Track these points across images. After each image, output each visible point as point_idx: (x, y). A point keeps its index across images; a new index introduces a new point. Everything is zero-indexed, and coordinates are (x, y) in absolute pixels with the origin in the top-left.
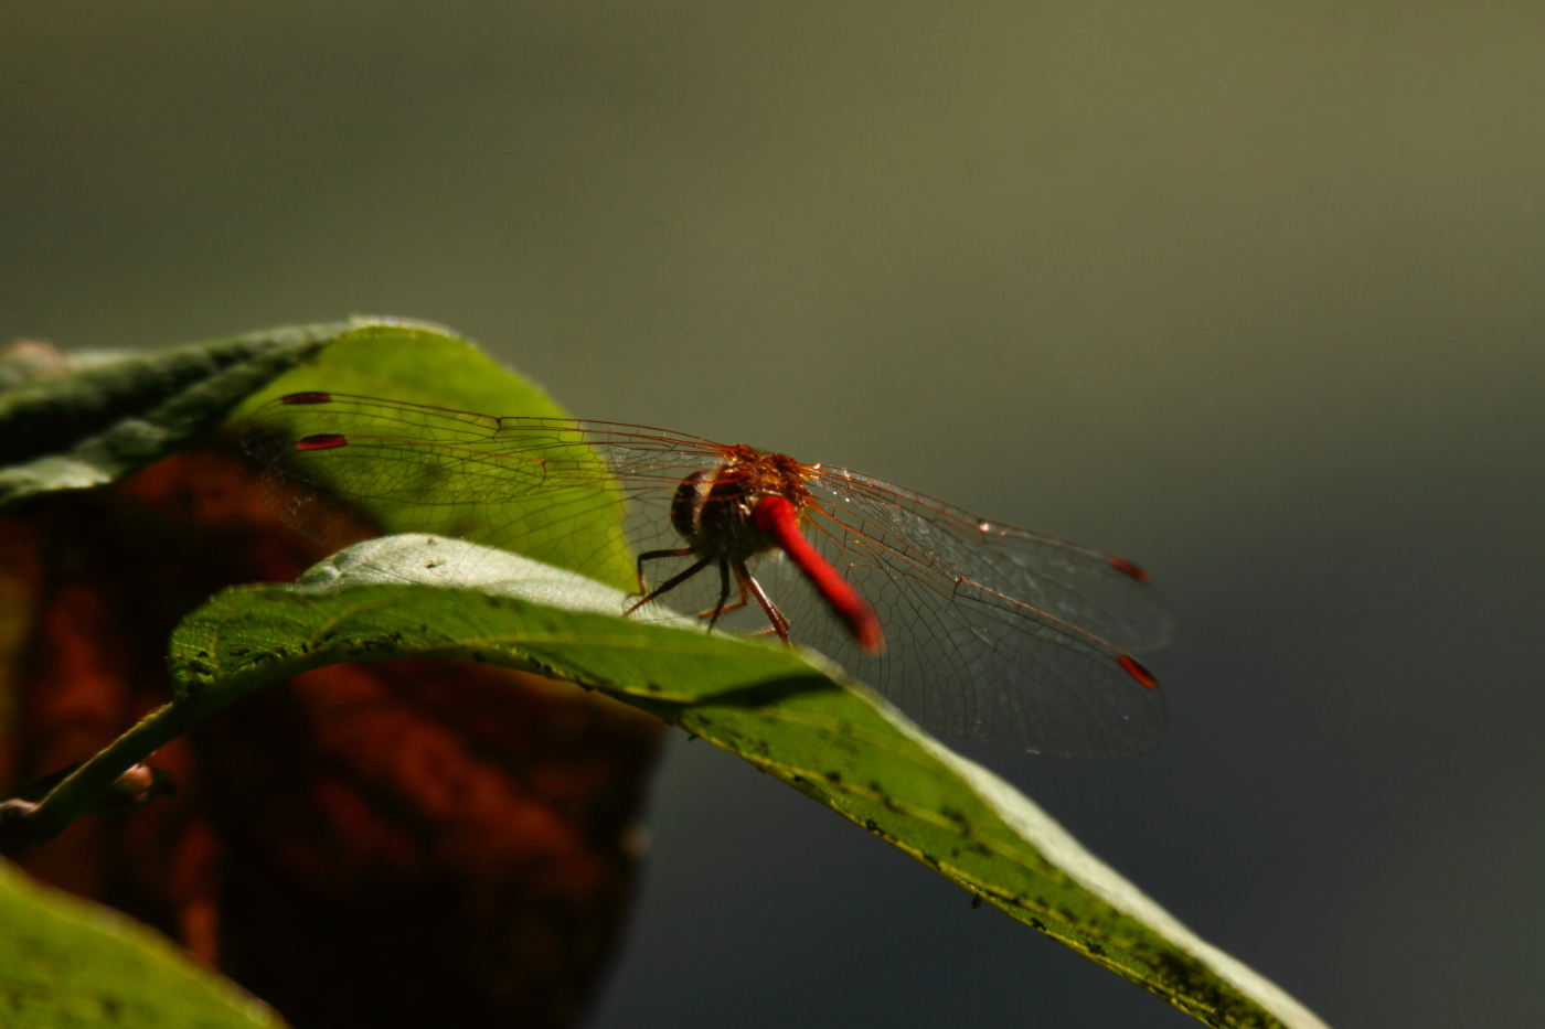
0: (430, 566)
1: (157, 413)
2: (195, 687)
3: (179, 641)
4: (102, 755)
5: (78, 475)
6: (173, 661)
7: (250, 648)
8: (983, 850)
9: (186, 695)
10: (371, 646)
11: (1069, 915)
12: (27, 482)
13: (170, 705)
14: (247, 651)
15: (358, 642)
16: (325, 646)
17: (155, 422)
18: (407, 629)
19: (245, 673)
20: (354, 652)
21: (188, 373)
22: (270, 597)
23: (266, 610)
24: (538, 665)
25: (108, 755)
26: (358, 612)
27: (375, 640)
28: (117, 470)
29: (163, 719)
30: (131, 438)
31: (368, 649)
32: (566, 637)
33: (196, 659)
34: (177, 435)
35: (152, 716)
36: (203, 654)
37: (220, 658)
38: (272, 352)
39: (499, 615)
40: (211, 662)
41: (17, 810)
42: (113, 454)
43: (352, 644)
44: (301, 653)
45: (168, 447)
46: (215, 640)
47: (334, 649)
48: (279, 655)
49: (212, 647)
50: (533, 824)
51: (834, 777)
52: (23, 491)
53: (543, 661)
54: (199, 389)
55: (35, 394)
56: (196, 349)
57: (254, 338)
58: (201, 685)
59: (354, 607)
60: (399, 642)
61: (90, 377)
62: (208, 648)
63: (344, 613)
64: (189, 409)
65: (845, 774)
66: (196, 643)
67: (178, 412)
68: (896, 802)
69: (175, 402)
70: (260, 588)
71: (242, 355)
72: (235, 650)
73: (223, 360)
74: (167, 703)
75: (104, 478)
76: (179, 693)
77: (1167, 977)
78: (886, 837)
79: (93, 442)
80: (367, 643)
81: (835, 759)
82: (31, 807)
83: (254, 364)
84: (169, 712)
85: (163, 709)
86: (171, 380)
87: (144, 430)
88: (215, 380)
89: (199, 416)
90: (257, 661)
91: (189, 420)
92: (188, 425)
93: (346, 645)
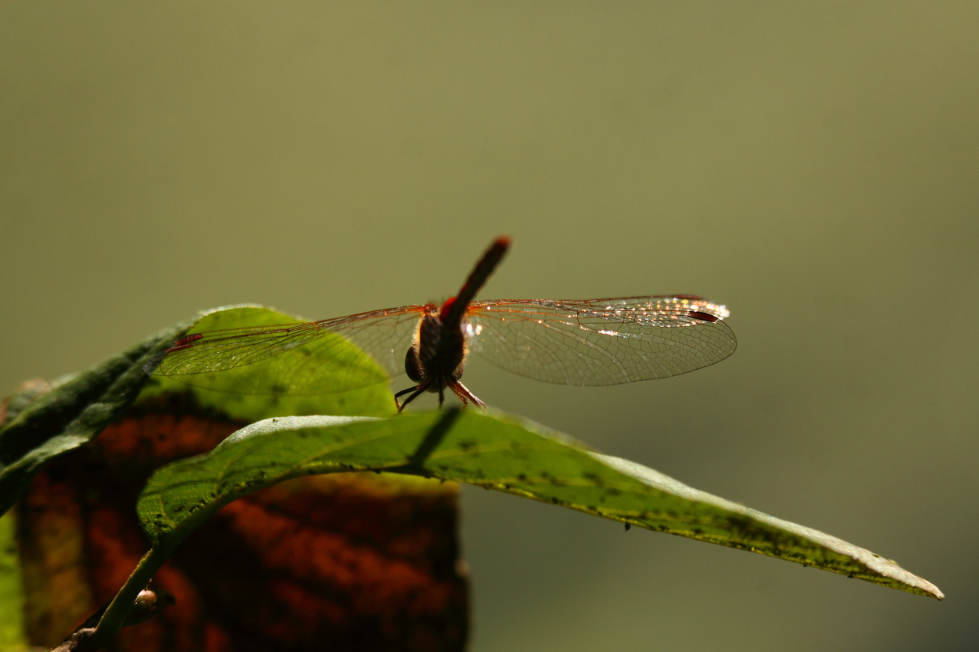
1: (105, 396)
2: (162, 536)
3: (143, 512)
4: (123, 590)
5: (70, 442)
6: (145, 525)
7: (184, 505)
8: (615, 492)
9: (158, 542)
10: (251, 484)
11: (673, 514)
12: (43, 454)
13: (151, 550)
14: (183, 507)
15: (243, 484)
16: (225, 491)
17: (104, 402)
18: (266, 467)
19: (187, 520)
20: (243, 490)
21: (117, 370)
22: (181, 470)
23: (182, 477)
24: (345, 466)
25: (125, 588)
26: (232, 464)
27: (252, 480)
28: (91, 433)
29: (149, 559)
30: (95, 413)
31: (250, 486)
32: (348, 442)
33: (156, 520)
34: (119, 404)
35: (143, 560)
36: (159, 516)
37: (169, 515)
38: (159, 344)
39: (309, 442)
40: (166, 520)
41: (85, 633)
42: (87, 425)
43: (240, 486)
44: (213, 500)
45: (115, 411)
46: (162, 505)
47: (231, 492)
48: (201, 505)
49: (162, 510)
50: (401, 574)
51: (522, 477)
52: (41, 459)
53: (347, 463)
54: (125, 375)
55: (38, 406)
56: (118, 355)
57: (148, 339)
58: (164, 533)
59: (228, 461)
60: (265, 477)
61: (64, 389)
62: (160, 511)
63: (225, 467)
64: (122, 388)
65: (528, 473)
66: (153, 510)
67: (116, 392)
68: (559, 479)
69: (113, 387)
70: (173, 466)
71: (144, 350)
72: (176, 508)
73: (134, 356)
74: (149, 550)
75: (85, 440)
76: (154, 542)
77: (740, 533)
78: (566, 505)
79: (73, 423)
80: (248, 483)
81: (518, 467)
82: (92, 630)
83: (151, 354)
84: (152, 554)
85: (148, 554)
86: (108, 375)
87: (101, 408)
88: (132, 368)
89: (128, 390)
90: (191, 511)
91: (123, 395)
92: (123, 397)
93: (237, 488)
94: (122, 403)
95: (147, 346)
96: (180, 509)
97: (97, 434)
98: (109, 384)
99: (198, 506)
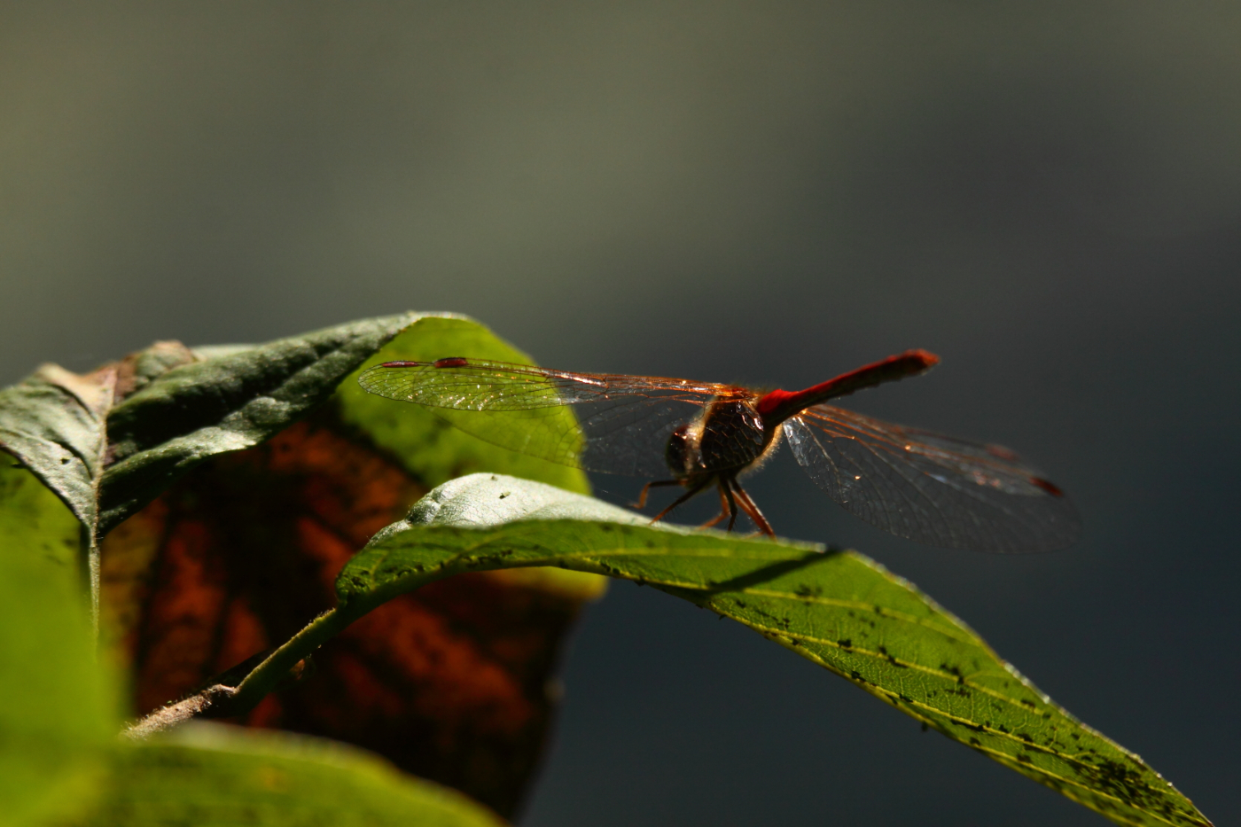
0: (502, 497)
1: (280, 391)
2: (351, 596)
3: (352, 564)
4: (284, 649)
5: (227, 440)
6: (340, 577)
7: (398, 567)
9: (346, 602)
10: (484, 560)
13: (334, 610)
14: (394, 569)
15: (473, 558)
17: (278, 398)
18: (513, 547)
19: (389, 585)
20: (471, 565)
21: (298, 361)
25: (287, 648)
27: (486, 555)
28: (259, 435)
29: (329, 620)
30: (264, 410)
31: (483, 563)
33: (358, 576)
34: (298, 407)
35: (320, 619)
36: (366, 573)
37: (375, 575)
39: (609, 536)
40: (369, 579)
41: (223, 692)
42: (254, 423)
43: (469, 560)
44: (434, 568)
45: (293, 415)
46: (376, 562)
47: (455, 564)
48: (415, 570)
49: (373, 567)
51: (845, 643)
52: (197, 455)
53: (613, 566)
54: (308, 371)
55: (187, 382)
56: (300, 343)
57: (341, 331)
58: (356, 593)
62: (370, 569)
64: (304, 387)
65: (855, 641)
66: (362, 566)
67: (295, 390)
68: (899, 659)
69: (292, 381)
71: (336, 345)
72: (388, 569)
73: (322, 350)
74: (331, 609)
75: (251, 442)
76: (340, 601)
78: (867, 684)
79: (232, 417)
82: (234, 690)
83: (345, 351)
84: (333, 615)
85: (329, 613)
86: (285, 365)
87: (272, 404)
88: (317, 364)
89: (314, 392)
90: (399, 575)
91: (305, 396)
92: (305, 399)
93: (465, 561)
94: (303, 406)
95: (338, 340)
96: (390, 571)
97: (267, 438)
98: (287, 377)
99: (410, 571)
